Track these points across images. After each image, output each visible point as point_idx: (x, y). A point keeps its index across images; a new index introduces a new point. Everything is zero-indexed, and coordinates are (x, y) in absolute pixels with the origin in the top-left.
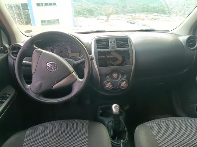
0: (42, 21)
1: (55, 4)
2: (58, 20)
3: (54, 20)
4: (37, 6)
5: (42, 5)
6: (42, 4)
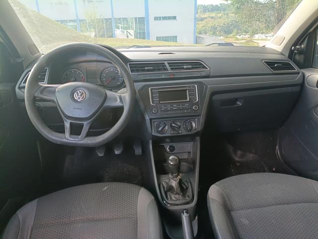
0: (157, 38)
1: (175, 18)
2: (176, 37)
3: (171, 37)
4: (155, 20)
5: (160, 19)
6: (160, 17)
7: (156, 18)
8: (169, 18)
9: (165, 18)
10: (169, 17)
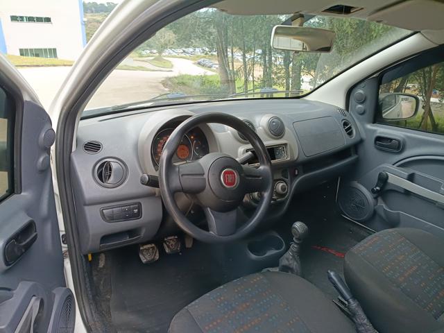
0: (21, 50)
1: (48, 20)
4: (12, 20)
5: (23, 20)
6: (22, 17)
7: (14, 18)
8: (39, 20)
9: (31, 19)
10: (37, 18)
